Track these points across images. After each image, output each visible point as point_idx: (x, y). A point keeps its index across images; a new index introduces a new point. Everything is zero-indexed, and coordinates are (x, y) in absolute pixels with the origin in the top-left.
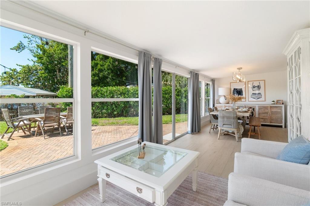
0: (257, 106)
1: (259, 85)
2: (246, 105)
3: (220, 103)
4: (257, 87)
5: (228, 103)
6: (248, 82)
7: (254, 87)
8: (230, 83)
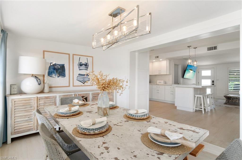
0: (91, 93)
1: (87, 63)
2: (77, 93)
3: (25, 94)
4: (85, 65)
5: (42, 92)
6: (73, 55)
7: (81, 65)
8: (44, 51)
